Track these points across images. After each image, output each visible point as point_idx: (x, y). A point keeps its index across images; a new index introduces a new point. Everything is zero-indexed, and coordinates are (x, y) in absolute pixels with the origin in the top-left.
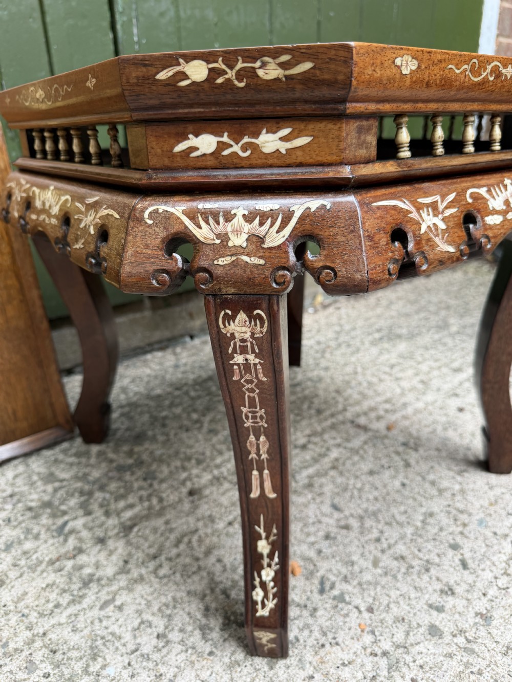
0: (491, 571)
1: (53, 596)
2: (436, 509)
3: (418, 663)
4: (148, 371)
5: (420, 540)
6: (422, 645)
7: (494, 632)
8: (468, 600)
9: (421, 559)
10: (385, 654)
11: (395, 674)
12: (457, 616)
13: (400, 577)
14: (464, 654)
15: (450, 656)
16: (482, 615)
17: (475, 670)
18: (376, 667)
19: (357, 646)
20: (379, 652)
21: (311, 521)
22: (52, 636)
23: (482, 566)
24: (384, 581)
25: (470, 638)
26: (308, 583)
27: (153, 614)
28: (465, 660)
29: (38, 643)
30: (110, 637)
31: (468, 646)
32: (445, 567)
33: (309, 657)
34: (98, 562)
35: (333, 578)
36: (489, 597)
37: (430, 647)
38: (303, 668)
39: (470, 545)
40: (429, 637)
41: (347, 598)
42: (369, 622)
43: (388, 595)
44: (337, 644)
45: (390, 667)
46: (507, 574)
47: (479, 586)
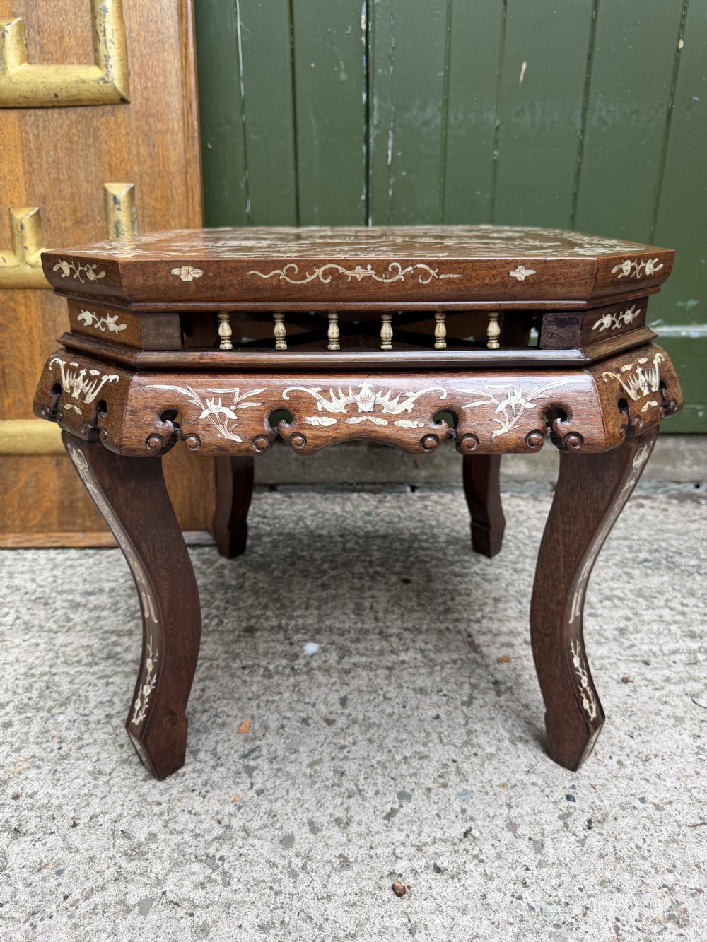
0: (408, 836)
1: (83, 654)
2: (435, 756)
3: (242, 850)
4: (338, 509)
5: (379, 771)
6: (262, 842)
7: (335, 878)
8: (350, 841)
9: (357, 785)
10: (228, 827)
11: (215, 843)
12: (321, 845)
13: (317, 786)
14: (285, 872)
15: (272, 864)
16: (346, 859)
17: (276, 887)
18: (209, 830)
19: (215, 807)
20: (226, 822)
21: (307, 700)
22: (56, 678)
23: (405, 826)
24: (301, 779)
25: (308, 867)
26: (242, 743)
27: (121, 700)
28: (280, 876)
29: (45, 678)
30: (83, 698)
31: (298, 870)
32: (367, 805)
33: (174, 791)
34: (130, 646)
35: (264, 752)
36: (372, 852)
37: (266, 848)
38: (162, 795)
39: (421, 804)
40: (276, 841)
41: (255, 773)
42: (247, 799)
43: (288, 792)
44: (204, 797)
45: (218, 838)
46: (419, 849)
47: (377, 838)
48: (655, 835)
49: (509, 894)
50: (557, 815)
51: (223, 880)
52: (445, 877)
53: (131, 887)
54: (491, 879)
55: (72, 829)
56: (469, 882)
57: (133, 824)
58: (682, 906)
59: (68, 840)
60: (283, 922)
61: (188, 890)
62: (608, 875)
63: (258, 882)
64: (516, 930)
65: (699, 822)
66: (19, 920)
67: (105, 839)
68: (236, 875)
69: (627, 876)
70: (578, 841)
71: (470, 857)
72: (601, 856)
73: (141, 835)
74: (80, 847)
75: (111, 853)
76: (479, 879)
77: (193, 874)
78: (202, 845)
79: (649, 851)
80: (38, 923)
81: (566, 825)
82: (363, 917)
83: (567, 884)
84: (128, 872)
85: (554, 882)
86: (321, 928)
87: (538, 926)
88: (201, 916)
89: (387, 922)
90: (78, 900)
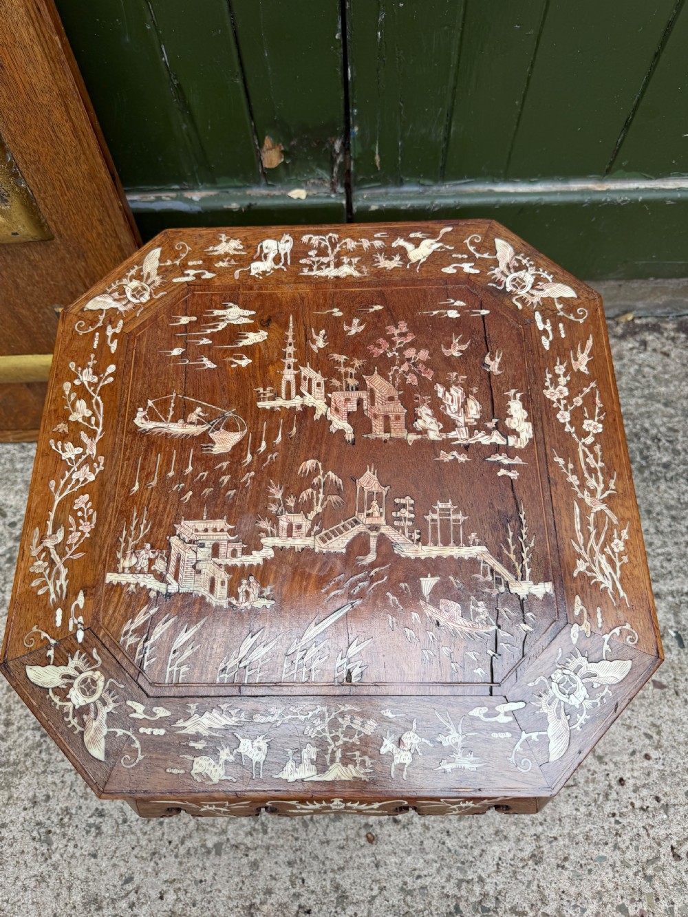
7: (331, 828)
14: (301, 824)
17: (296, 835)
25: (314, 819)
28: (297, 826)
31: (308, 822)
49: (437, 841)
51: (263, 829)
52: (399, 827)
53: (207, 836)
54: (428, 828)
56: (414, 831)
58: (542, 849)
60: (301, 859)
61: (241, 838)
62: (502, 827)
63: (284, 831)
64: (438, 865)
66: (146, 859)
68: (270, 825)
69: (513, 828)
76: (420, 829)
77: (244, 826)
80: (159, 862)
82: (348, 856)
83: (474, 833)
85: (466, 832)
86: (324, 864)
87: (452, 863)
88: (253, 856)
89: (363, 861)
90: (177, 845)
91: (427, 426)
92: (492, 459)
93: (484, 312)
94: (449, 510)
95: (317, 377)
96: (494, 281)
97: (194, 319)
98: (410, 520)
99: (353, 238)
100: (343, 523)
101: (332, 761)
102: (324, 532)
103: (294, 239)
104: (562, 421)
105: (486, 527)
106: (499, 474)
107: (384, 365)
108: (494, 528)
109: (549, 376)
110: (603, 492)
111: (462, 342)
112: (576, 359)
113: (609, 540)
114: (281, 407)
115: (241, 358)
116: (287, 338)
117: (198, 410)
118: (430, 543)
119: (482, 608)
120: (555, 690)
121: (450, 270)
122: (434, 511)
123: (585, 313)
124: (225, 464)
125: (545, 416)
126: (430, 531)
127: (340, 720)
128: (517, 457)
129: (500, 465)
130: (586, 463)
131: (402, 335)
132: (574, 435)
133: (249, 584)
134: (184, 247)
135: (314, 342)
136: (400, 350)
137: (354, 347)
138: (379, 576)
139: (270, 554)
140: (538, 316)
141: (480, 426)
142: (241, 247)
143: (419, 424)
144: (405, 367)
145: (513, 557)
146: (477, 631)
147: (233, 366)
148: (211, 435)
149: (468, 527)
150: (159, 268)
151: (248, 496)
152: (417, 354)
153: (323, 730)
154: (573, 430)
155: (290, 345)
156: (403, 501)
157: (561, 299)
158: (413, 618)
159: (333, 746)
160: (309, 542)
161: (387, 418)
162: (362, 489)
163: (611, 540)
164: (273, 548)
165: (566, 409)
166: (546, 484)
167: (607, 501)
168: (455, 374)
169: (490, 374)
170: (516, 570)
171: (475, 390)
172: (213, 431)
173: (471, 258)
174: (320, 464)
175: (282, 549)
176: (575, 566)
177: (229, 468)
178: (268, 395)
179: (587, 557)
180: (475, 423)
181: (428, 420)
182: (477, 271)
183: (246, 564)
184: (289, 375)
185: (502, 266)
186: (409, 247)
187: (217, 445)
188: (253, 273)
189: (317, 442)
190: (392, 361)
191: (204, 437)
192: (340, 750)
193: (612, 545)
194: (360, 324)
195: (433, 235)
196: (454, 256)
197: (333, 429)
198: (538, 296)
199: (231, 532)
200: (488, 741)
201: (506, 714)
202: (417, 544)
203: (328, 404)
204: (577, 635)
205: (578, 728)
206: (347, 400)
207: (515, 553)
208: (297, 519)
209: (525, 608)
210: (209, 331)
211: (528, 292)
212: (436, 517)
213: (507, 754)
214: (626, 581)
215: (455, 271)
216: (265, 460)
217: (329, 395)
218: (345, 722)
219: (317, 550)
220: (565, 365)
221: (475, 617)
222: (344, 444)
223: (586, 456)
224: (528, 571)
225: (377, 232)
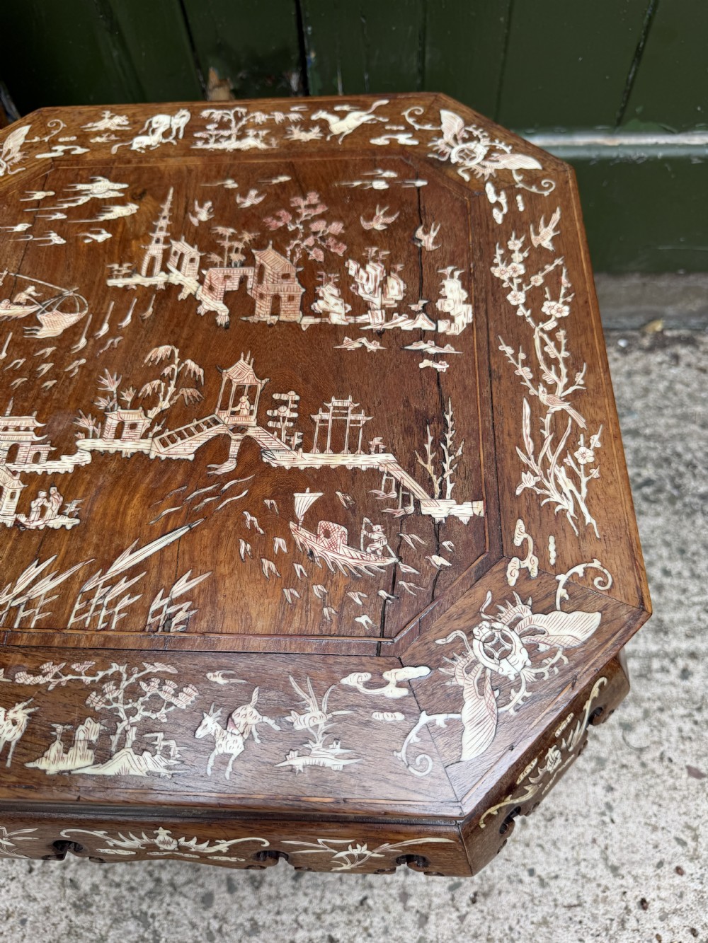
0: (311, 902)
3: (169, 908)
6: (186, 900)
8: (260, 903)
10: (158, 881)
11: (147, 900)
12: (235, 907)
14: (205, 935)
15: (194, 926)
16: (256, 923)
18: (142, 883)
20: (156, 874)
23: (310, 891)
25: (224, 930)
28: (199, 939)
31: (215, 934)
36: (278, 918)
37: (189, 908)
40: (198, 899)
45: (150, 892)
46: (318, 917)
47: (284, 903)
48: (530, 915)
50: (447, 885)
51: (154, 939)
55: (29, 876)
57: (79, 873)
59: (27, 888)
65: (576, 902)
67: (57, 890)
70: (459, 917)
71: (361, 930)
72: (476, 936)
73: (85, 887)
74: (39, 896)
75: (62, 905)
78: (136, 900)
79: (519, 933)
81: (453, 899)
84: (78, 927)
91: (329, 308)
92: (415, 347)
93: (420, 183)
94: (347, 408)
95: (191, 252)
96: (436, 152)
97: (52, 193)
98: (290, 420)
99: (264, 111)
100: (195, 422)
101: (121, 746)
102: (167, 433)
103: (192, 114)
104: (513, 303)
105: (397, 429)
106: (422, 366)
107: (281, 240)
108: (408, 431)
109: (499, 252)
110: (566, 387)
111: (387, 214)
112: (537, 233)
113: (572, 447)
114: (137, 285)
115: (99, 233)
116: (162, 210)
117: (31, 289)
118: (315, 449)
119: (378, 533)
120: (477, 650)
121: (381, 141)
122: (326, 410)
123: (551, 185)
124: (49, 350)
125: (490, 298)
126: (316, 434)
127: (143, 685)
128: (448, 345)
129: (423, 355)
130: (544, 353)
131: (310, 206)
132: (529, 320)
133: (48, 497)
134: (58, 124)
135: (195, 214)
136: (306, 224)
137: (245, 219)
138: (234, 491)
139: (88, 458)
140: (490, 189)
141: (403, 308)
142: (127, 123)
143: (319, 306)
144: (310, 241)
145: (430, 468)
146: (368, 564)
147: (87, 241)
148: (39, 317)
149: (370, 430)
150: (24, 144)
151: (71, 388)
152: (327, 226)
153: (116, 700)
154: (528, 313)
155: (164, 218)
156: (284, 397)
157: (520, 171)
158: (277, 545)
159: (125, 723)
160: (144, 445)
161: (276, 298)
162: (230, 382)
163: (576, 448)
164: (92, 452)
165: (520, 288)
166: (486, 378)
167: (572, 398)
168: (375, 249)
169: (421, 250)
170: (432, 486)
171: (399, 267)
172: (43, 312)
173: (409, 129)
174: (177, 351)
175: (106, 453)
176: (519, 481)
177: (53, 354)
178: (124, 272)
179: (537, 469)
180: (396, 305)
181: (332, 301)
182: (415, 143)
183: (50, 472)
184: (155, 250)
185: (448, 137)
186: (333, 120)
187: (44, 328)
188: (135, 147)
189: (178, 325)
190: (294, 234)
191: (32, 320)
192: (135, 729)
193: (576, 454)
194: (257, 196)
195: (364, 107)
196: (388, 127)
197: (202, 310)
198: (491, 168)
199: (38, 432)
200: (367, 724)
201: (399, 685)
202: (296, 450)
203: (201, 282)
204: (517, 574)
205: (512, 712)
206: (227, 277)
207: (434, 462)
208: (131, 416)
209: (441, 535)
210: (66, 206)
211: (479, 164)
212: (327, 416)
213: (394, 745)
214: (594, 502)
215: (387, 142)
216: (104, 345)
217: (204, 272)
218: (150, 689)
219: (152, 456)
220: (522, 239)
221: (366, 546)
222: (212, 328)
223: (543, 344)
224: (450, 487)
225: (294, 105)
